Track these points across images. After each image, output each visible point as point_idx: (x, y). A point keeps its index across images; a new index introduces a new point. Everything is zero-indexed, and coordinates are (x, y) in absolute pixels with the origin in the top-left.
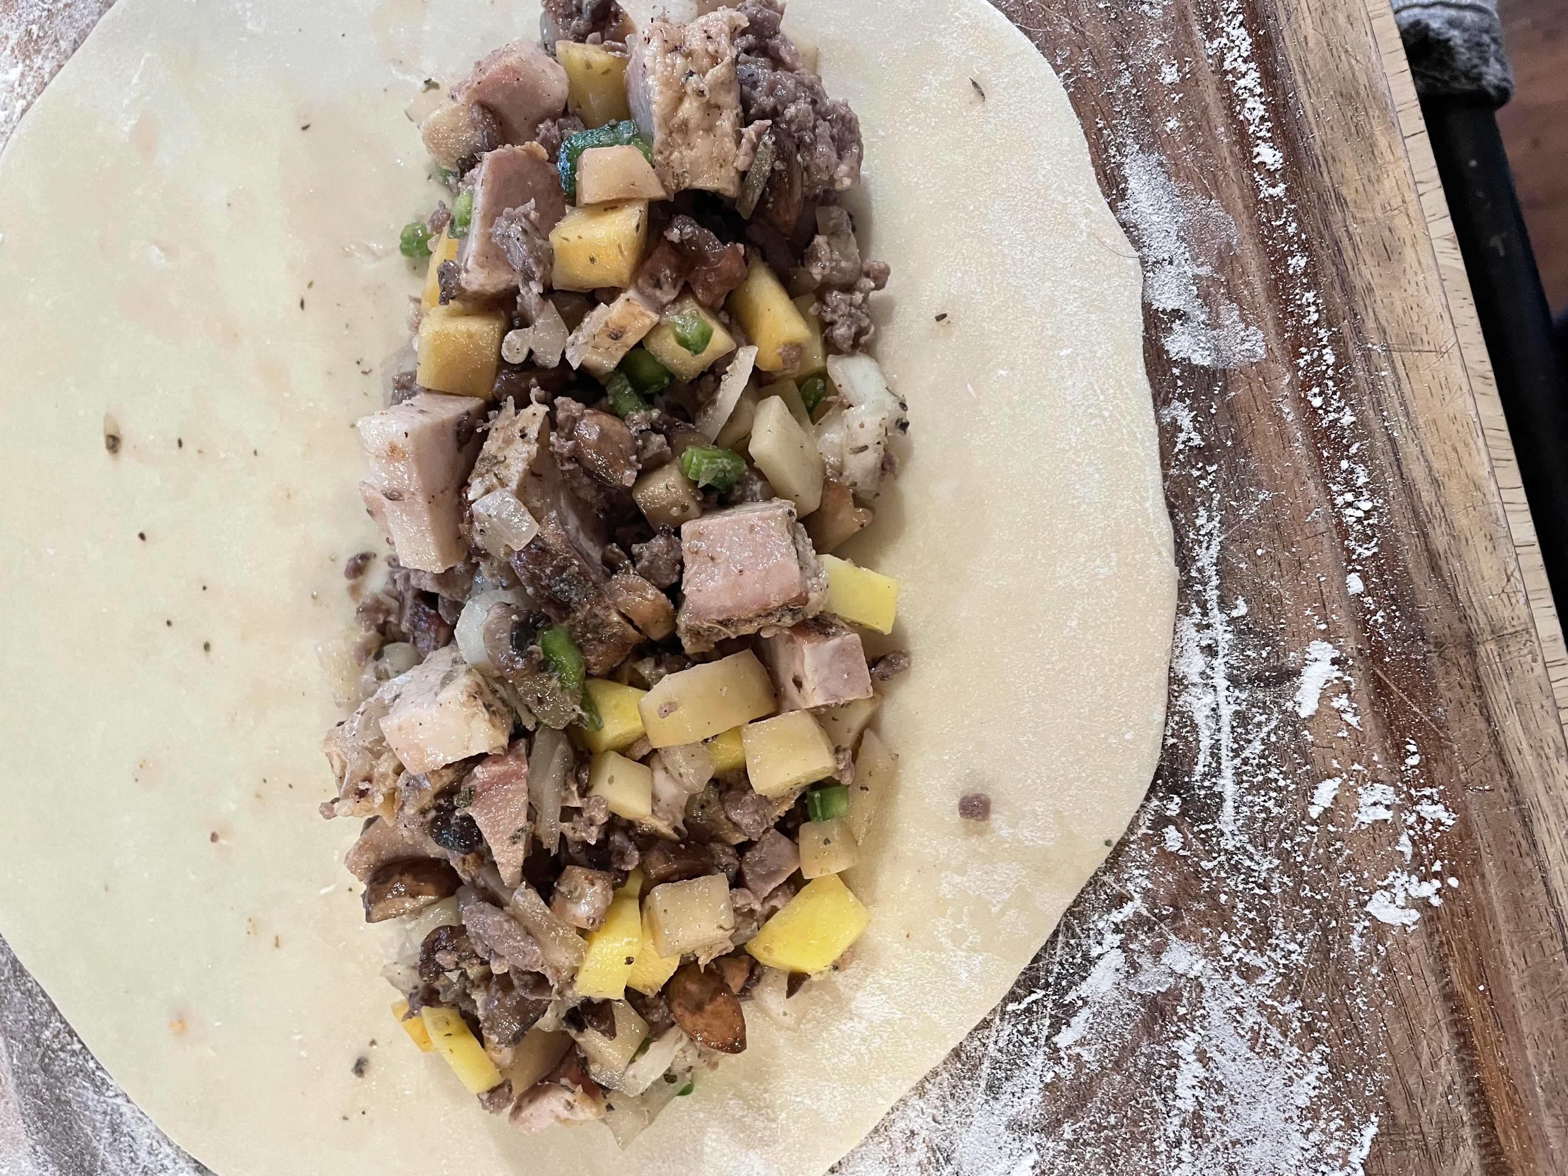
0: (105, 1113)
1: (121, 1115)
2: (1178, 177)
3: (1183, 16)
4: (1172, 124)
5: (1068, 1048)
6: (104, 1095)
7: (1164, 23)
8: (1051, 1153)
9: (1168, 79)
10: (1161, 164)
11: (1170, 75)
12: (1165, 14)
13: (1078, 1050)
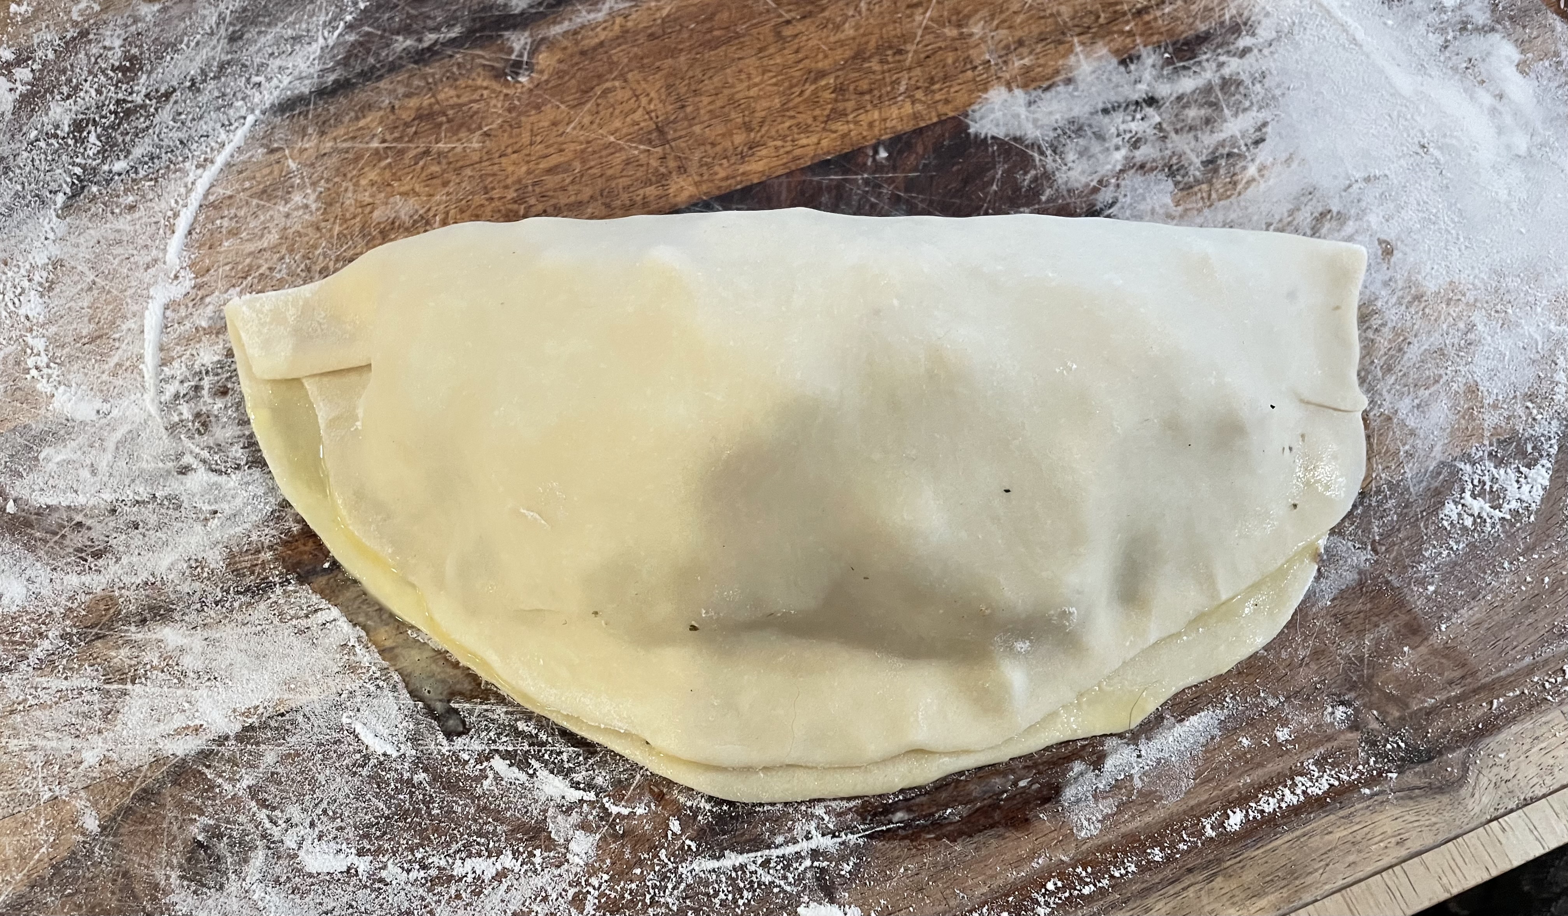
0: (308, 31)
1: (309, 43)
2: (1206, 752)
3: (1330, 738)
4: (1245, 742)
5: (491, 768)
6: (324, 28)
7: (1321, 725)
8: (399, 767)
9: (1279, 734)
10: (1213, 738)
11: (1282, 734)
12: (1328, 725)
13: (491, 776)
